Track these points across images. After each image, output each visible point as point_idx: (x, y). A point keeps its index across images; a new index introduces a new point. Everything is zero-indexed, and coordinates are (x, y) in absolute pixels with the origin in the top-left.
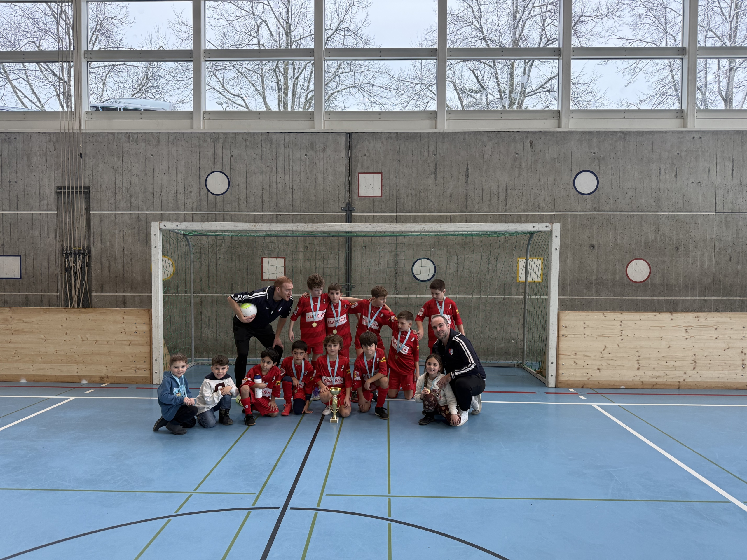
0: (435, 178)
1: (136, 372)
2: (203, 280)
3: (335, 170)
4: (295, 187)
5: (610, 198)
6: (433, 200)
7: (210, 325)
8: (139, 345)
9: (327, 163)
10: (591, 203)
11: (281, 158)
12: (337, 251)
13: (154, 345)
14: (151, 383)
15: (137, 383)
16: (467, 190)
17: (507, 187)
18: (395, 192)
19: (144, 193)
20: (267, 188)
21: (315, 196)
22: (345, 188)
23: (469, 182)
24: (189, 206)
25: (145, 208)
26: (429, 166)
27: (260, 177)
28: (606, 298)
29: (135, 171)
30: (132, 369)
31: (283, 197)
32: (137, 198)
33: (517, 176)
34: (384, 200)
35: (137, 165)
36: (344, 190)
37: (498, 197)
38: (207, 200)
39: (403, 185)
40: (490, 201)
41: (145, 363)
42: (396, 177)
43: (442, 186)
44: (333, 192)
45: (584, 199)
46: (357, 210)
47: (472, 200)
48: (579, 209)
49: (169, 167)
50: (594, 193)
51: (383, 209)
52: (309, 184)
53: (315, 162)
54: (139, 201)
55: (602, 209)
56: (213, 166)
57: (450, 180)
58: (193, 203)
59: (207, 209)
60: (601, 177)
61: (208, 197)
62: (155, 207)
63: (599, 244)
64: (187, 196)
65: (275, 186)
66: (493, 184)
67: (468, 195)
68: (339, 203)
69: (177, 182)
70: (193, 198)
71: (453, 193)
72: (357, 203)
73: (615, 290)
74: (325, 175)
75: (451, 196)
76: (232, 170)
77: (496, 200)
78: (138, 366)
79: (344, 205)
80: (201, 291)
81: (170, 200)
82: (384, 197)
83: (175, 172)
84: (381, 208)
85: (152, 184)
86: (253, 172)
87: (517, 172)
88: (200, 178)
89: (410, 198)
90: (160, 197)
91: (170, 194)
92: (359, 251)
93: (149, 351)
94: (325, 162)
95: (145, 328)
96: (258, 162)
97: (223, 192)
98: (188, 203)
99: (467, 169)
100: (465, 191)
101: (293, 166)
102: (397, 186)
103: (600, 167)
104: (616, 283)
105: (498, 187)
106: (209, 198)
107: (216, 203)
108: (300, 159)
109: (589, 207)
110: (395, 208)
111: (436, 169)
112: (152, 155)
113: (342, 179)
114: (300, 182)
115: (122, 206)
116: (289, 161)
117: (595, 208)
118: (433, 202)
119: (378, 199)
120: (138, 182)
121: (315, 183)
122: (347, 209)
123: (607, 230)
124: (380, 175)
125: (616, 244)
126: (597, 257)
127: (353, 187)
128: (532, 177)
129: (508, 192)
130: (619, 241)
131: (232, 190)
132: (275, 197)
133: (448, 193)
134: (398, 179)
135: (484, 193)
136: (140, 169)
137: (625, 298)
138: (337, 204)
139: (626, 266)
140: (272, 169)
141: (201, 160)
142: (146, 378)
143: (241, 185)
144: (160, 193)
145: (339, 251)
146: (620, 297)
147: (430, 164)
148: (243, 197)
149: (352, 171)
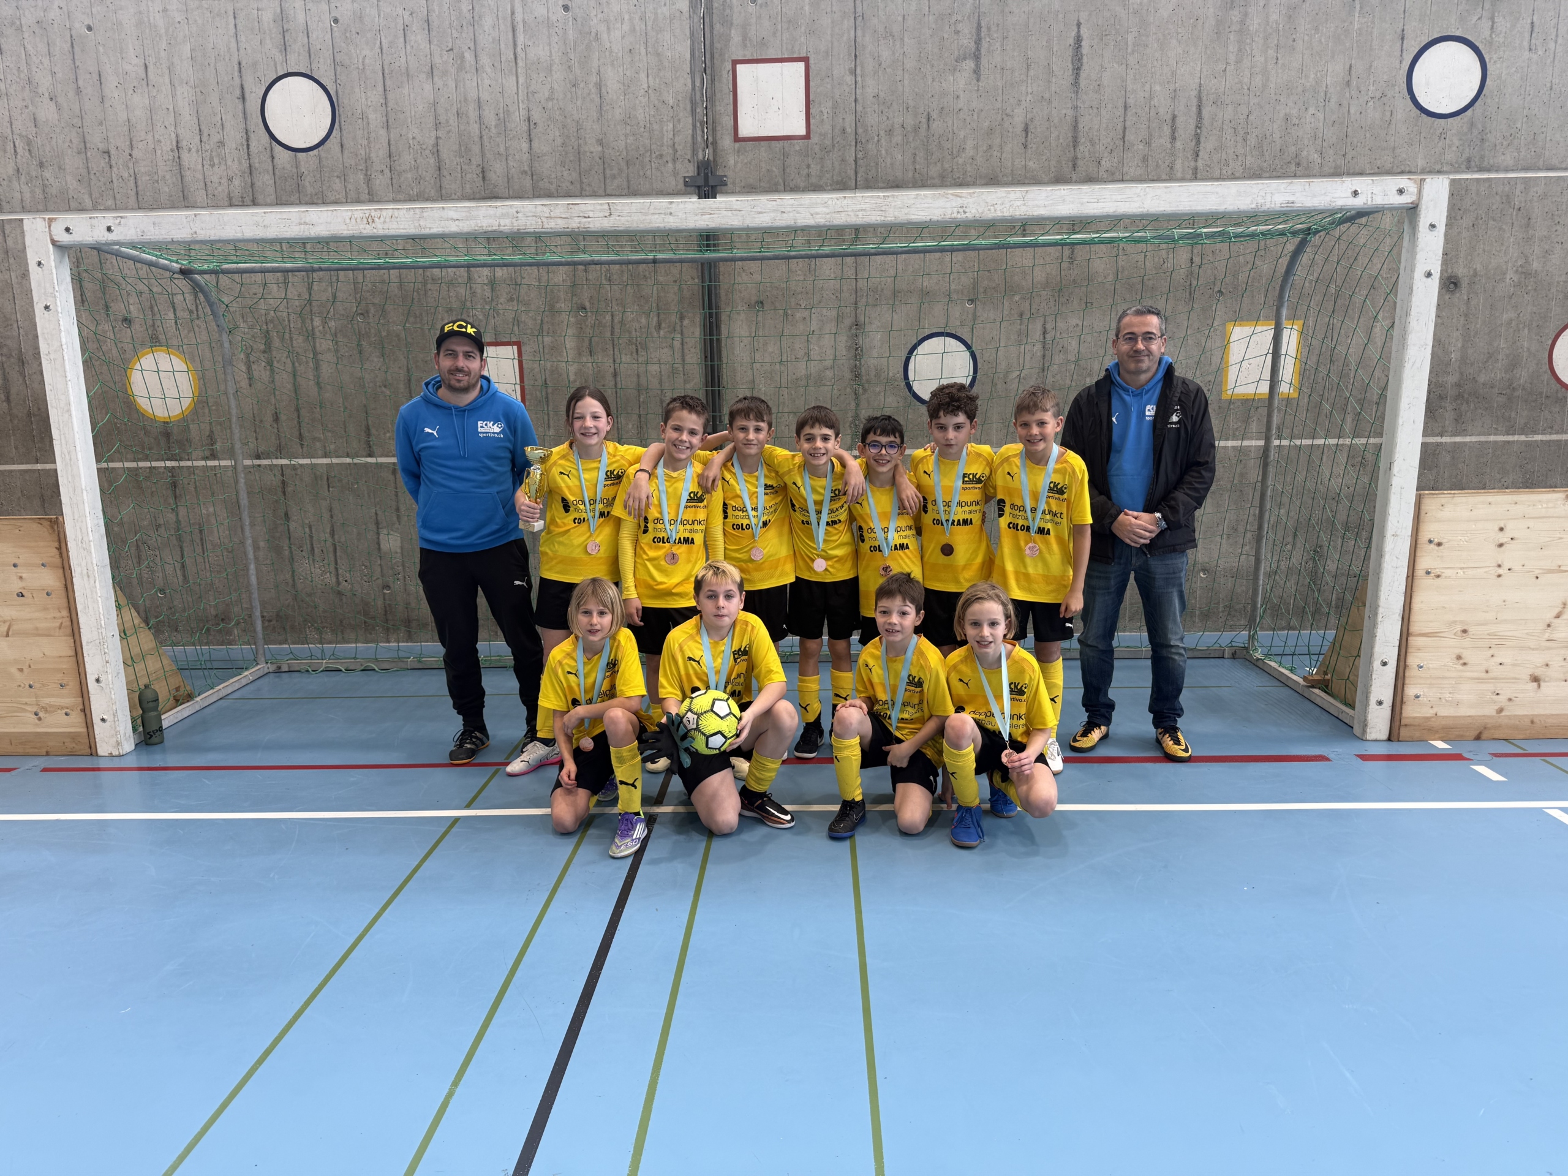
0: (975, 72)
1: (40, 719)
2: (283, 417)
3: (658, 55)
4: (536, 116)
5: (1519, 126)
6: (970, 144)
7: (316, 549)
8: (38, 633)
9: (633, 30)
10: (1457, 142)
11: (488, 21)
12: (674, 318)
13: (86, 635)
14: (93, 752)
15: (48, 754)
16: (1075, 108)
17: (1200, 98)
18: (850, 119)
19: (79, 153)
20: (451, 122)
21: (600, 142)
22: (693, 112)
23: (1083, 83)
24: (220, 189)
25: (88, 203)
26: (957, 32)
27: (428, 87)
28: (1483, 439)
29: (45, 83)
30: (25, 710)
31: (502, 150)
32: (60, 168)
33: (1232, 58)
34: (817, 148)
35: (46, 61)
36: (690, 120)
37: (1174, 131)
38: (271, 168)
39: (877, 96)
40: (1148, 144)
41: (64, 691)
42: (854, 72)
43: (1000, 99)
44: (656, 127)
45: (1438, 133)
46: (734, 183)
47: (1091, 141)
48: (1421, 163)
49: (146, 67)
50: (1469, 112)
51: (813, 180)
52: (579, 103)
53: (594, 31)
54: (69, 178)
55: (1491, 162)
56: (279, 58)
57: (1023, 77)
58: (230, 180)
59: (273, 197)
60: (1495, 57)
61: (273, 158)
62: (118, 196)
63: (1475, 274)
64: (211, 159)
65: (473, 114)
66: (1158, 88)
67: (1080, 126)
68: (674, 161)
69: (177, 115)
70: (229, 163)
71: (1032, 120)
72: (732, 162)
73: (1513, 415)
74: (628, 73)
75: (1026, 130)
76: (339, 68)
77: (1165, 141)
78: (45, 701)
79: (691, 170)
80: (280, 451)
81: (160, 173)
82: (815, 139)
83: (167, 81)
84: (808, 175)
85: (101, 124)
86: (403, 70)
87: (1233, 48)
88: (243, 98)
89: (898, 139)
90: (131, 165)
91: (159, 152)
92: (743, 316)
93: (73, 653)
94: (626, 27)
95: (49, 579)
96: (418, 37)
97: (316, 142)
98: (215, 179)
99: (1078, 40)
100: (1070, 113)
101: (526, 46)
102: (856, 101)
103: (1493, 23)
104: (1517, 394)
105: (1174, 98)
106: (275, 161)
107: (300, 176)
108: (548, 21)
109: (1450, 156)
110: (852, 173)
111: (978, 42)
112: (89, 28)
113: (683, 83)
114: (550, 99)
115: (18, 195)
116: (514, 31)
117: (1469, 160)
118: (970, 152)
119: (798, 145)
120: (56, 116)
121: (597, 100)
122: (701, 182)
123: (1500, 229)
124: (802, 65)
125: (1525, 273)
126: (1466, 315)
127: (718, 108)
128: (1280, 62)
129: (1205, 113)
130: (1536, 265)
131: (344, 133)
132: (476, 149)
133: (1019, 119)
134: (859, 79)
135: (1129, 118)
136: (59, 75)
137: (1538, 437)
138: (670, 165)
139: (1550, 342)
140: (462, 57)
141: (243, 39)
142: (73, 737)
143: (372, 116)
144: (128, 151)
145: (682, 318)
146: (1526, 435)
147: (960, 26)
148: (379, 153)
149: (712, 57)
